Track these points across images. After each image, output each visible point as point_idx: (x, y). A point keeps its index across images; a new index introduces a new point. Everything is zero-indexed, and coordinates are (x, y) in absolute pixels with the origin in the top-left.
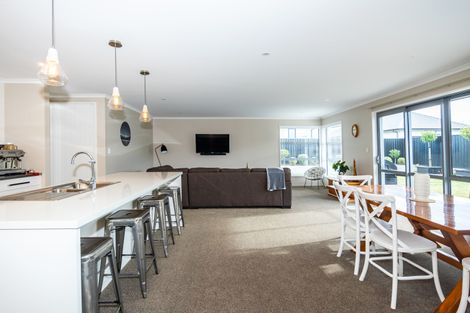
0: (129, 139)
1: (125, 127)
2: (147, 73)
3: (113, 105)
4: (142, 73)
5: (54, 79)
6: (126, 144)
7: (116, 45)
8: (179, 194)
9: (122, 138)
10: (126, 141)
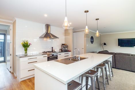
0: (93, 41)
1: (92, 38)
2: (98, 19)
3: (86, 32)
4: (96, 20)
5: (67, 27)
6: (92, 43)
7: (86, 12)
8: (111, 64)
9: (91, 41)
10: (92, 42)
